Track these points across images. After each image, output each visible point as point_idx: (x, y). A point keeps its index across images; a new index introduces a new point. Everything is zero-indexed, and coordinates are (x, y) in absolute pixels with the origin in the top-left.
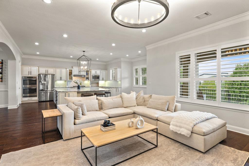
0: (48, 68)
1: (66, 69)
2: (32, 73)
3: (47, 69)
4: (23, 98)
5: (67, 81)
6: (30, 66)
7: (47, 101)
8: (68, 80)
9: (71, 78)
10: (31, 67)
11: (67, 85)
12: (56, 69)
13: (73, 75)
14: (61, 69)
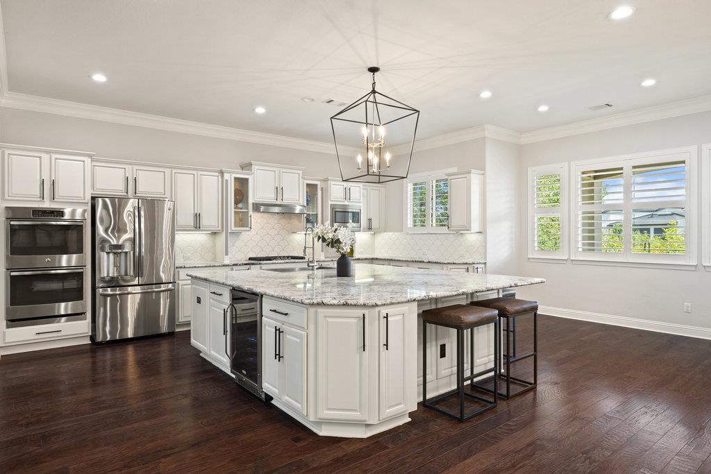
0: (136, 167)
1: (222, 173)
2: (60, 192)
3: (130, 171)
4: (8, 327)
5: (223, 235)
6: (47, 152)
7: (125, 342)
8: (232, 227)
9: (243, 221)
10: (54, 156)
11: (227, 254)
12: (174, 171)
13: (253, 203)
14: (200, 173)
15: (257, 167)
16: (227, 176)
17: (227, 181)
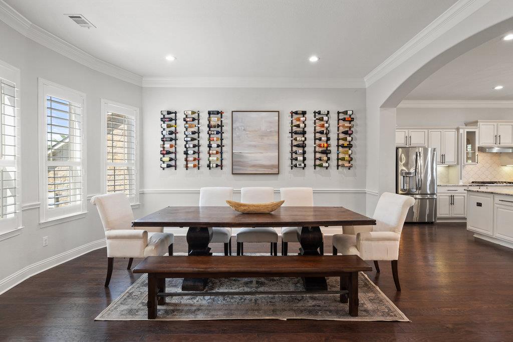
0: (410, 130)
1: (458, 129)
3: (408, 133)
5: (459, 167)
11: (461, 179)
12: (430, 130)
13: (478, 147)
14: (444, 130)
15: (481, 124)
16: (461, 131)
17: (461, 134)
